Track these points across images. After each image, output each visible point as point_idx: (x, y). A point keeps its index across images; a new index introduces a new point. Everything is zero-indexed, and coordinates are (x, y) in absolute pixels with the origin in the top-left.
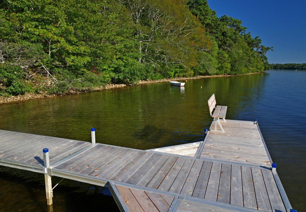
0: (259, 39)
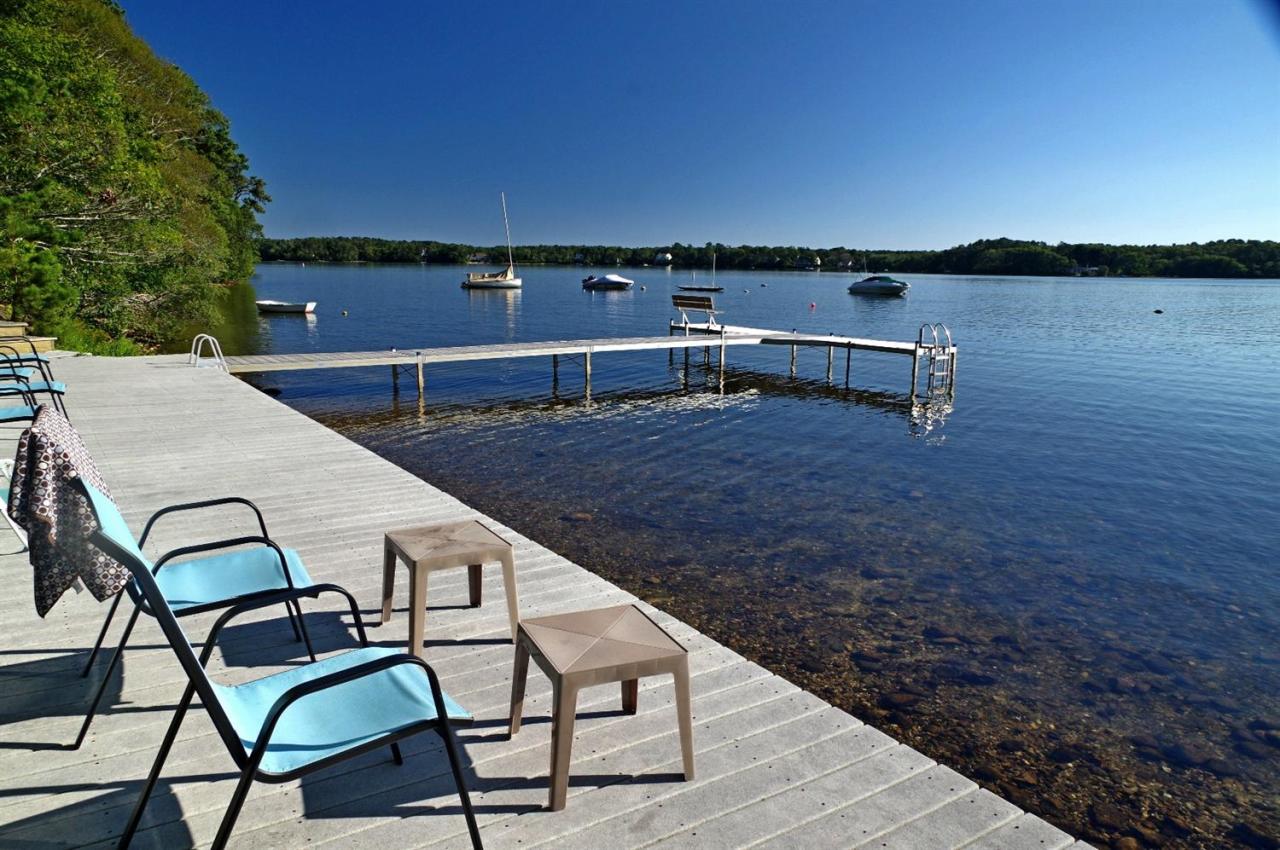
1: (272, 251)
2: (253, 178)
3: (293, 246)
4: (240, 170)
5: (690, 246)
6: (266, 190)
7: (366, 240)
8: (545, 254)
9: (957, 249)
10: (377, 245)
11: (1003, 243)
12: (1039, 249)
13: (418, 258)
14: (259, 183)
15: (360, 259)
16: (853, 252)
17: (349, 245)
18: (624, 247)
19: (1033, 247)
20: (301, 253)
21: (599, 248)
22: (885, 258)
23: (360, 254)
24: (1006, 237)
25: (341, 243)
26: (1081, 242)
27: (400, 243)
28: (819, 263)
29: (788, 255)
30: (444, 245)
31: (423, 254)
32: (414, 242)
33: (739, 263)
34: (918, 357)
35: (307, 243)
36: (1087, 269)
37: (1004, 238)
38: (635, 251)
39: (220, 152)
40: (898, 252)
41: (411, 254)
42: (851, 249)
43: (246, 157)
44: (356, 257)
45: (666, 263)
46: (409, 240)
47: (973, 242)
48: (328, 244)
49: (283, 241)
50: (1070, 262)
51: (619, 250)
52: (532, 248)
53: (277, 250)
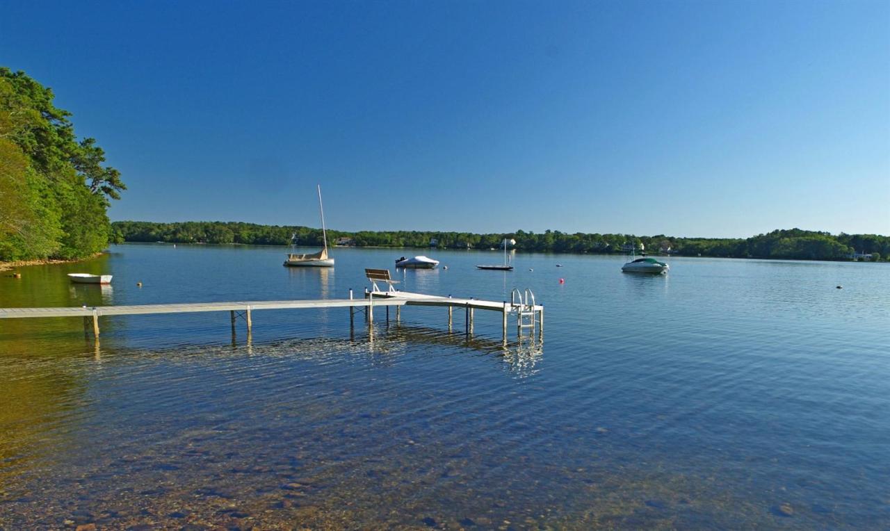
0: (93, 146)
1: (153, 233)
2: (108, 168)
3: (173, 229)
4: (97, 162)
5: (531, 233)
6: (121, 179)
7: (241, 224)
8: (403, 239)
9: (758, 237)
10: (251, 229)
11: (795, 232)
12: (824, 238)
13: (288, 241)
14: (113, 173)
15: (235, 241)
16: (671, 239)
17: (225, 229)
18: (474, 233)
19: (819, 237)
20: (180, 235)
21: (452, 234)
22: (698, 244)
23: (235, 237)
24: (798, 228)
25: (217, 227)
26: (858, 234)
27: (272, 227)
28: (643, 248)
29: (616, 241)
30: (313, 231)
31: (293, 238)
32: (285, 227)
33: (574, 248)
34: (506, 313)
35: (185, 227)
36: (862, 256)
37: (796, 229)
38: (483, 237)
39: (60, 146)
40: (710, 240)
41: (283, 238)
42: (670, 236)
43: (103, 150)
44: (232, 240)
45: (510, 248)
46: (281, 226)
47: (770, 232)
48: (206, 228)
49: (163, 224)
50: (849, 249)
51: (470, 235)
52: (392, 233)
53: (157, 233)
